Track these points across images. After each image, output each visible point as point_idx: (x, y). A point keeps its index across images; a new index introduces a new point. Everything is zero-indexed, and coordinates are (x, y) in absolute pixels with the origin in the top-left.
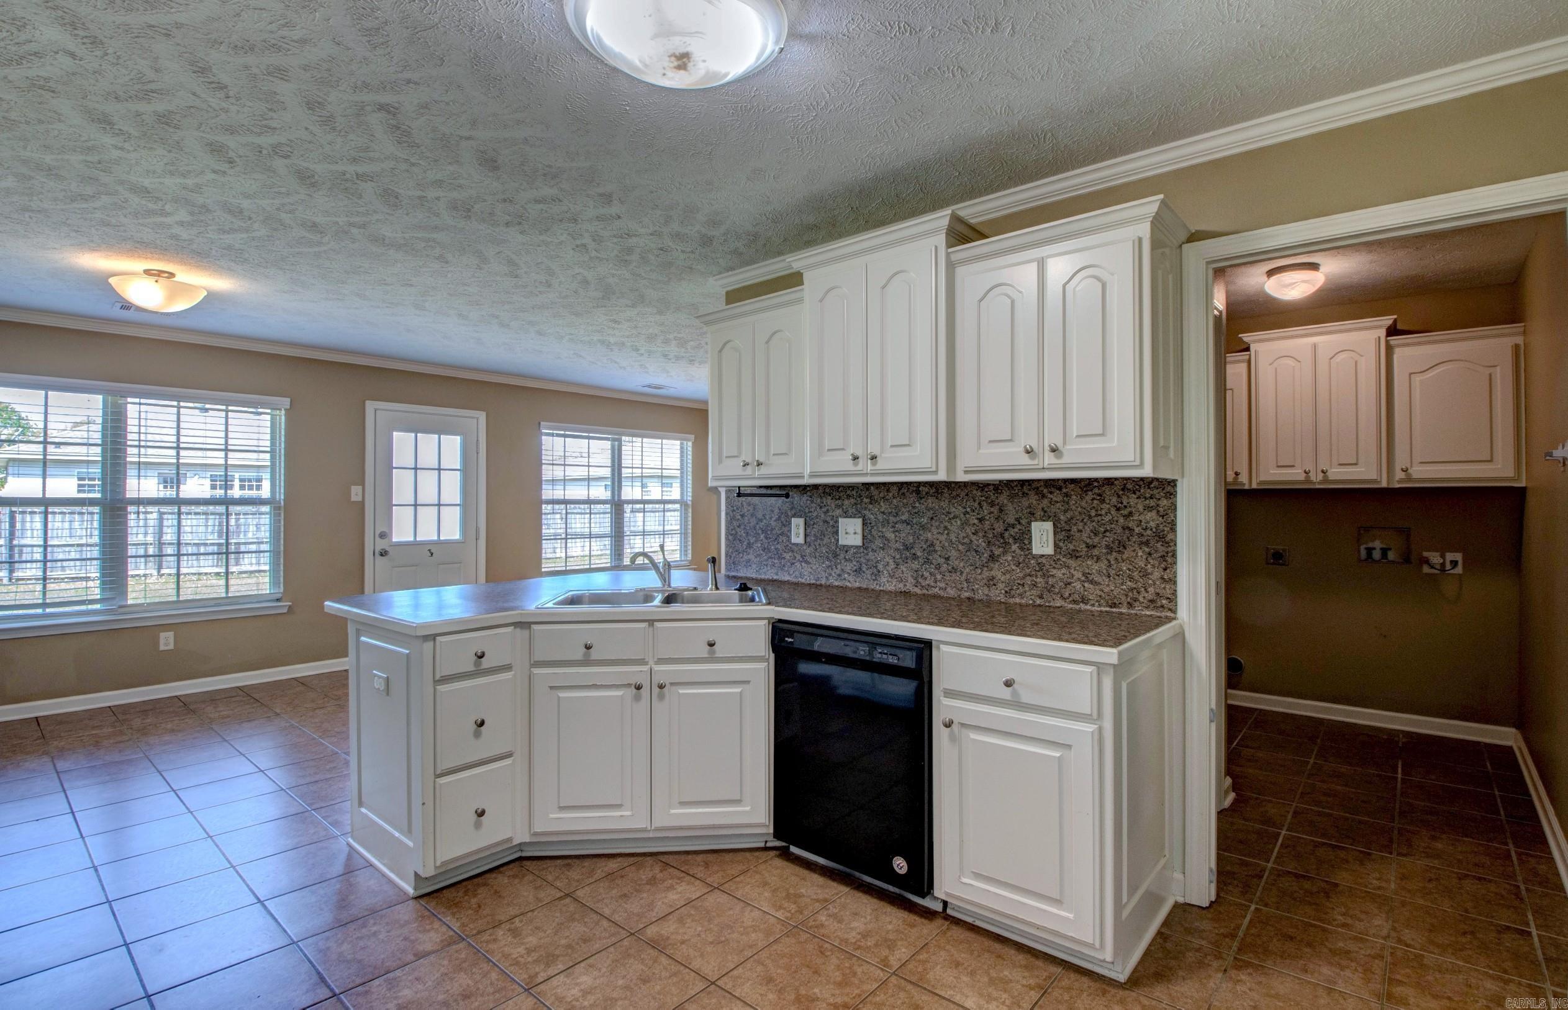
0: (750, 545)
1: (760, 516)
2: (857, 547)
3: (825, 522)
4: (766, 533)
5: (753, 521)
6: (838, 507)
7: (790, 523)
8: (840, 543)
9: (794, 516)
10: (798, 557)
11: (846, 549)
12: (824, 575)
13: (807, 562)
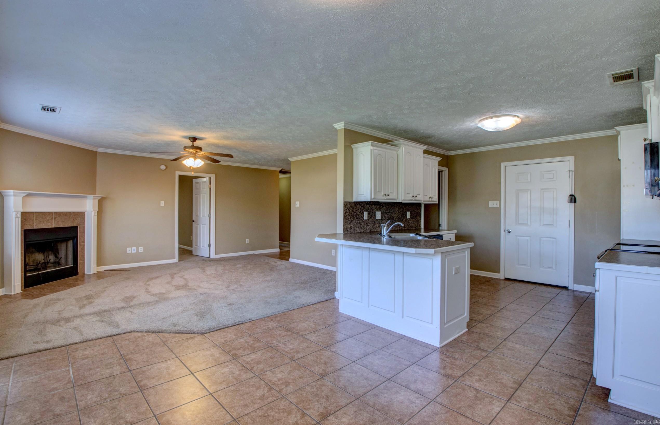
0: (351, 221)
1: (355, 211)
2: (379, 219)
3: (372, 212)
4: (357, 217)
5: (353, 213)
6: (375, 208)
7: (364, 213)
8: (376, 219)
9: (364, 211)
10: (366, 224)
11: (377, 220)
12: (372, 228)
13: (368, 225)
